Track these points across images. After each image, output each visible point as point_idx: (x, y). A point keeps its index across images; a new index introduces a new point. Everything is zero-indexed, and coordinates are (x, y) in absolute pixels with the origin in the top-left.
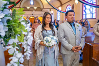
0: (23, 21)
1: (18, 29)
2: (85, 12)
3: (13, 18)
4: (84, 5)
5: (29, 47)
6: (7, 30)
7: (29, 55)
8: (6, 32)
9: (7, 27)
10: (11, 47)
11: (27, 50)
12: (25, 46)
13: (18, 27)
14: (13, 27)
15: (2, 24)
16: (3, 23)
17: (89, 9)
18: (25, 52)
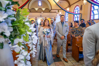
0: (27, 22)
1: (22, 30)
2: (93, 13)
3: (17, 19)
4: (93, 5)
5: (34, 46)
6: (12, 30)
7: (35, 53)
8: (11, 32)
9: (12, 28)
10: (17, 46)
11: (32, 49)
12: (30, 45)
13: (23, 27)
14: (18, 28)
15: (7, 25)
16: (7, 23)
17: (97, 10)
18: (30, 51)
